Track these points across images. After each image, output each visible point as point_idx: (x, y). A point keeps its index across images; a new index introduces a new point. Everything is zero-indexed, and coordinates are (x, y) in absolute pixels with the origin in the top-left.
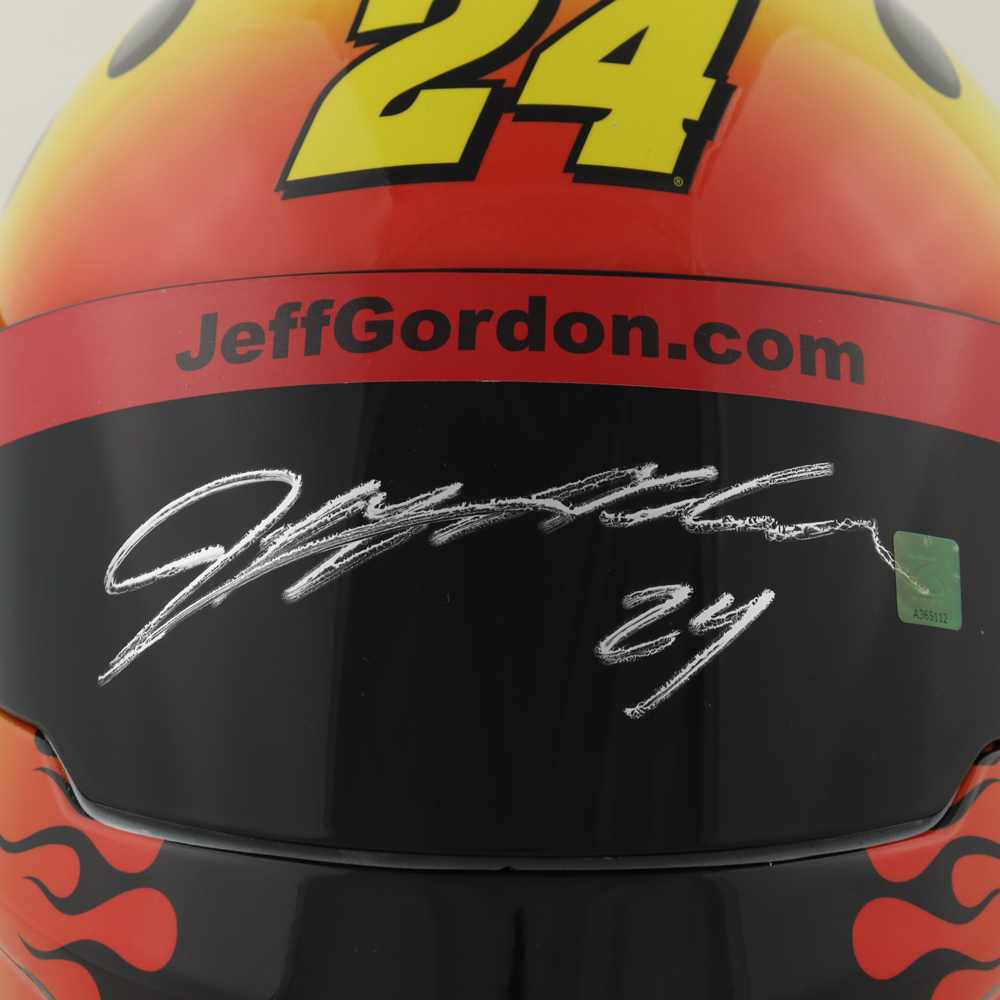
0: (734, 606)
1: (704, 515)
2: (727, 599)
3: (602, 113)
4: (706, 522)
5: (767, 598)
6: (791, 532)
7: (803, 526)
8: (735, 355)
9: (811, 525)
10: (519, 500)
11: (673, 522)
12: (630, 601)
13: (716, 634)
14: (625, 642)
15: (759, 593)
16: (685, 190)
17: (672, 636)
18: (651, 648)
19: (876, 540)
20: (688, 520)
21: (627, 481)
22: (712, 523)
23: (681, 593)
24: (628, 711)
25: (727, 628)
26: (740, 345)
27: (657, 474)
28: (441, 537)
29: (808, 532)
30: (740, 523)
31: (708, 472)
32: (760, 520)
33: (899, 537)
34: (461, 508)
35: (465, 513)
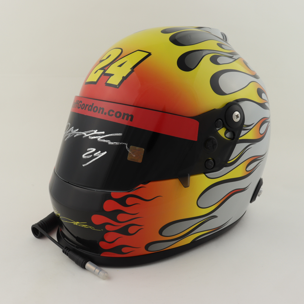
0: (100, 153)
1: (101, 139)
2: (100, 152)
3: (113, 75)
4: (100, 140)
5: (106, 152)
6: (112, 143)
7: (114, 143)
8: (113, 115)
9: (116, 143)
10: (82, 133)
11: (96, 139)
12: (88, 150)
13: (97, 157)
14: (86, 155)
15: (104, 152)
16: (118, 88)
17: (91, 156)
18: (88, 157)
19: (127, 146)
20: (98, 139)
21: (93, 132)
22: (101, 140)
23: (94, 150)
24: (83, 165)
25: (98, 156)
26: (114, 114)
27: (97, 132)
28: (75, 136)
29: (115, 144)
30: (105, 141)
31: (103, 133)
32: (108, 141)
33: (131, 147)
34: (77, 132)
35: (77, 133)
